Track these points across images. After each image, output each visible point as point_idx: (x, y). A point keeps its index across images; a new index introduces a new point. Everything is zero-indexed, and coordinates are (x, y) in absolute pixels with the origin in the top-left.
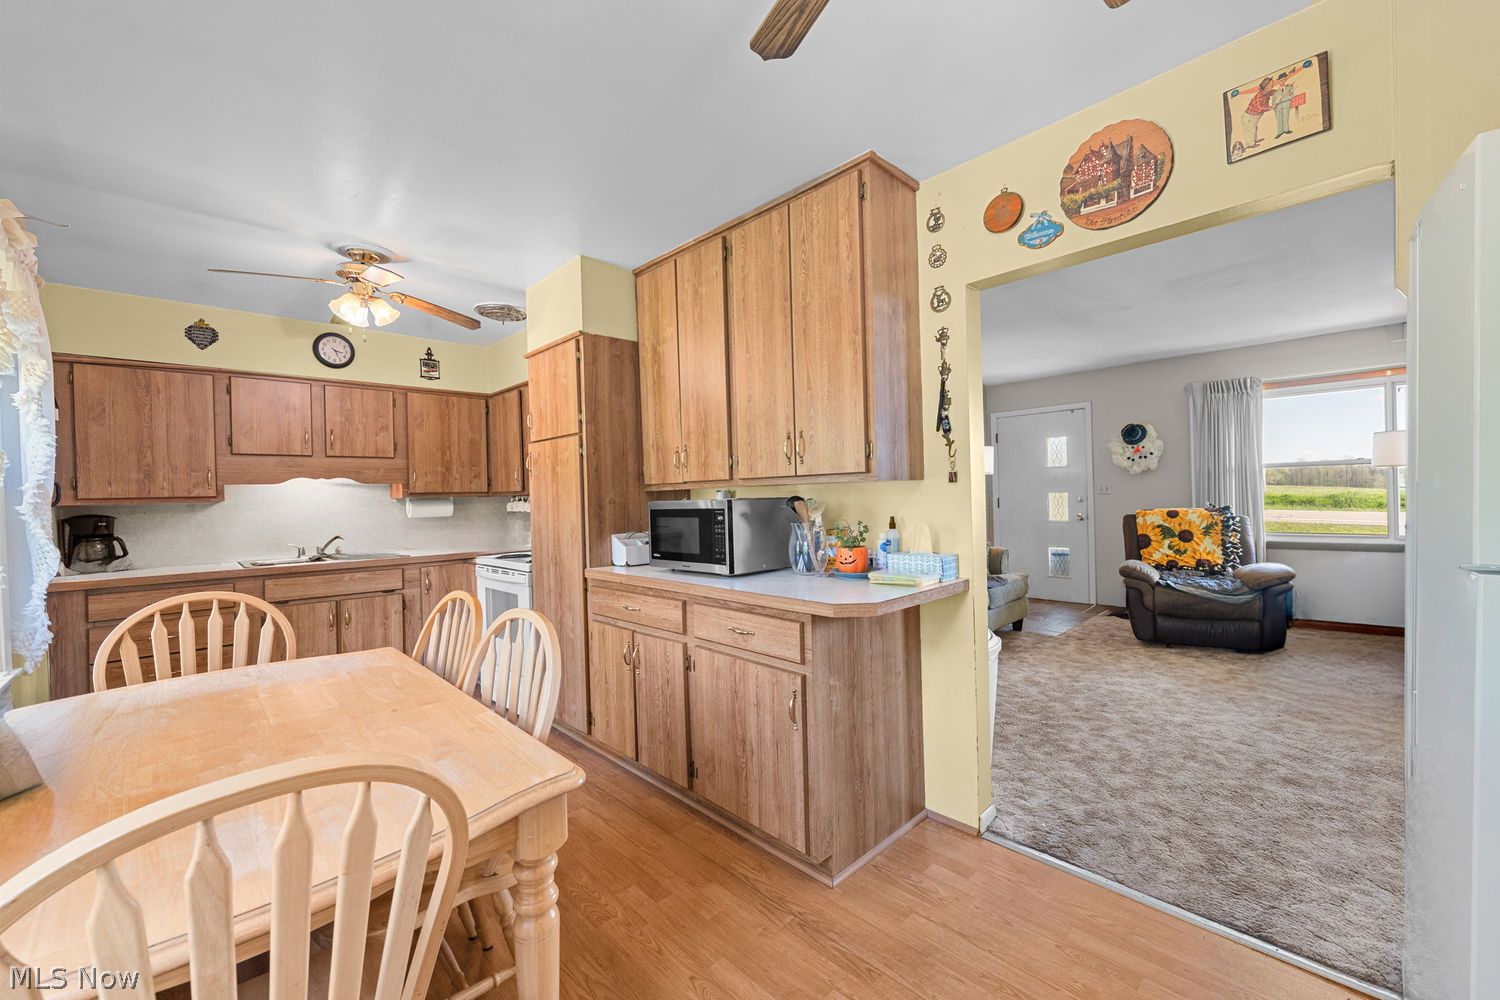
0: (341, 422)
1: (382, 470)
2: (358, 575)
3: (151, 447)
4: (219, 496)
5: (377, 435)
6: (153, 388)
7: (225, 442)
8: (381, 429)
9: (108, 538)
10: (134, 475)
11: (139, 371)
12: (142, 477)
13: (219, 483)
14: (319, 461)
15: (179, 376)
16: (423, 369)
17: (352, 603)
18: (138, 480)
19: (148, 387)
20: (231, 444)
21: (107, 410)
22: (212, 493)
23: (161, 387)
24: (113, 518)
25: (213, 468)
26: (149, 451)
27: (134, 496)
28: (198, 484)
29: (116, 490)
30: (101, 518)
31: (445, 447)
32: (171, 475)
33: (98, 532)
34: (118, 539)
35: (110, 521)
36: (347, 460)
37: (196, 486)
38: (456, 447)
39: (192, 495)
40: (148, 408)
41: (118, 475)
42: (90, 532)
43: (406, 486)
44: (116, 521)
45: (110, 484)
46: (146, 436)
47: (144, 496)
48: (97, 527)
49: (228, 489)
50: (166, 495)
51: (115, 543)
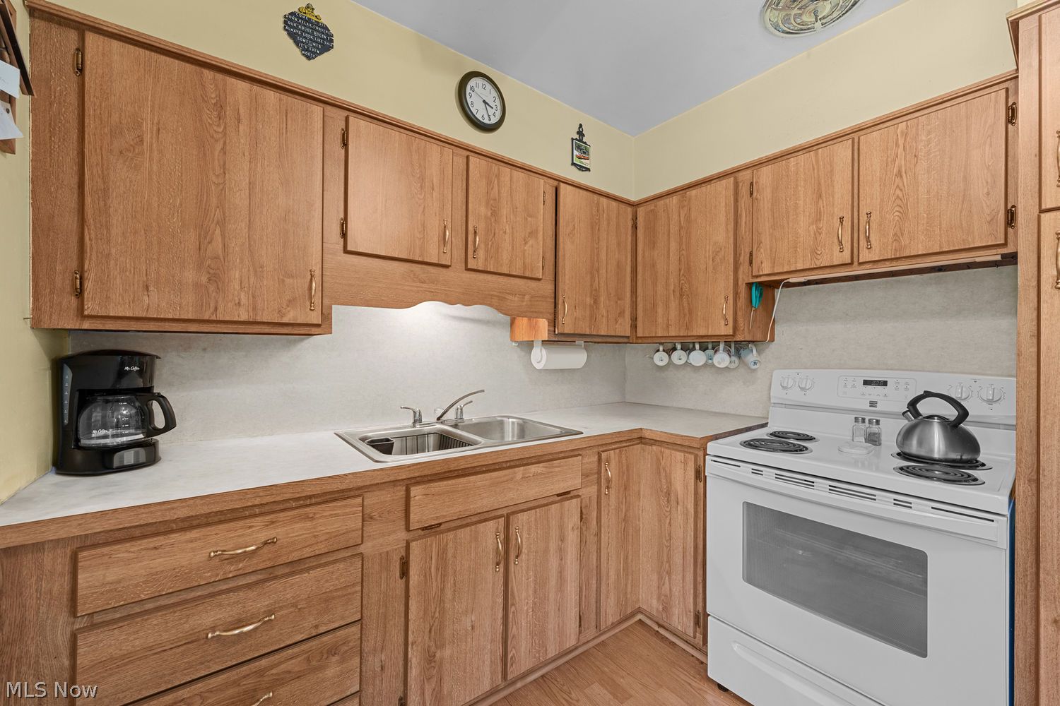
0: (486, 217)
1: (527, 297)
2: (534, 469)
3: (222, 223)
4: (323, 325)
5: (526, 243)
6: (229, 112)
7: (336, 229)
8: (531, 233)
9: (144, 395)
10: (190, 275)
11: (208, 74)
12: (204, 279)
13: (326, 301)
14: (456, 275)
15: (271, 95)
16: (576, 153)
17: (523, 517)
18: (197, 286)
19: (220, 107)
20: (344, 235)
21: (147, 138)
22: (315, 318)
23: (242, 111)
24: (153, 358)
25: (318, 273)
26: (218, 231)
27: (190, 317)
28: (294, 299)
29: (159, 303)
30: (132, 356)
31: (593, 271)
32: (252, 280)
33: (125, 384)
34: (161, 399)
35: (146, 362)
36: (489, 277)
37: (291, 302)
38: (604, 271)
39: (285, 320)
40: (219, 146)
41: (163, 270)
42: (109, 386)
43: (554, 323)
44: (157, 361)
45: (147, 288)
46: (214, 201)
47: (206, 317)
48: (121, 374)
49: (338, 312)
50: (244, 317)
51: (156, 406)
